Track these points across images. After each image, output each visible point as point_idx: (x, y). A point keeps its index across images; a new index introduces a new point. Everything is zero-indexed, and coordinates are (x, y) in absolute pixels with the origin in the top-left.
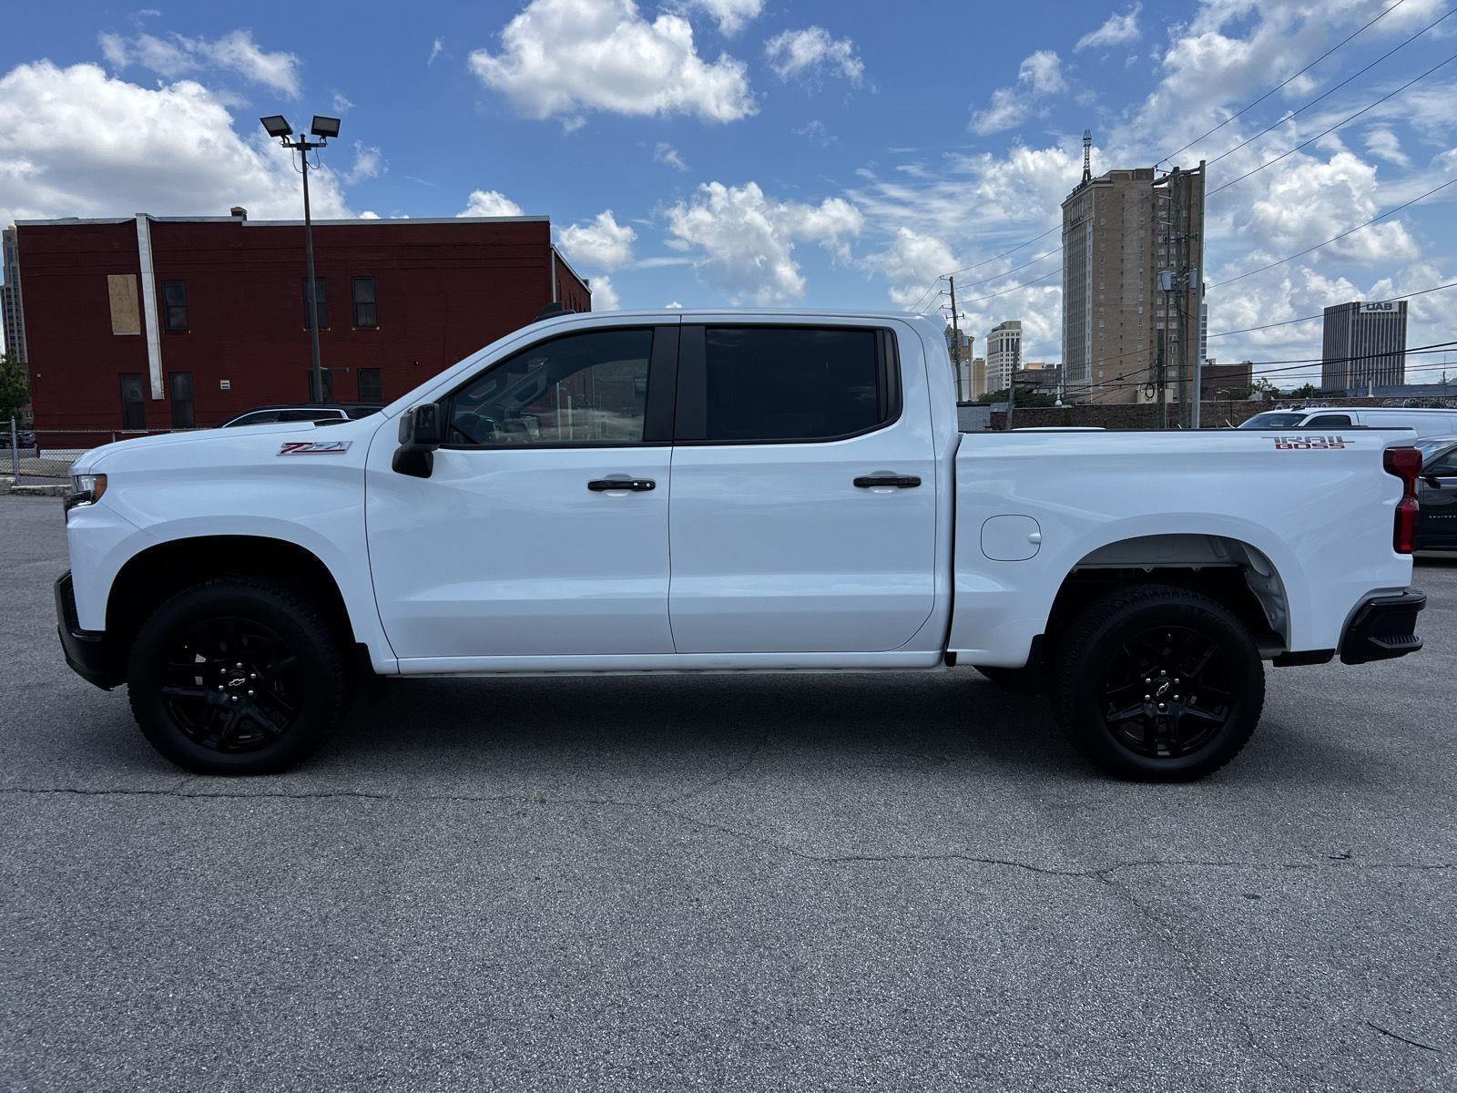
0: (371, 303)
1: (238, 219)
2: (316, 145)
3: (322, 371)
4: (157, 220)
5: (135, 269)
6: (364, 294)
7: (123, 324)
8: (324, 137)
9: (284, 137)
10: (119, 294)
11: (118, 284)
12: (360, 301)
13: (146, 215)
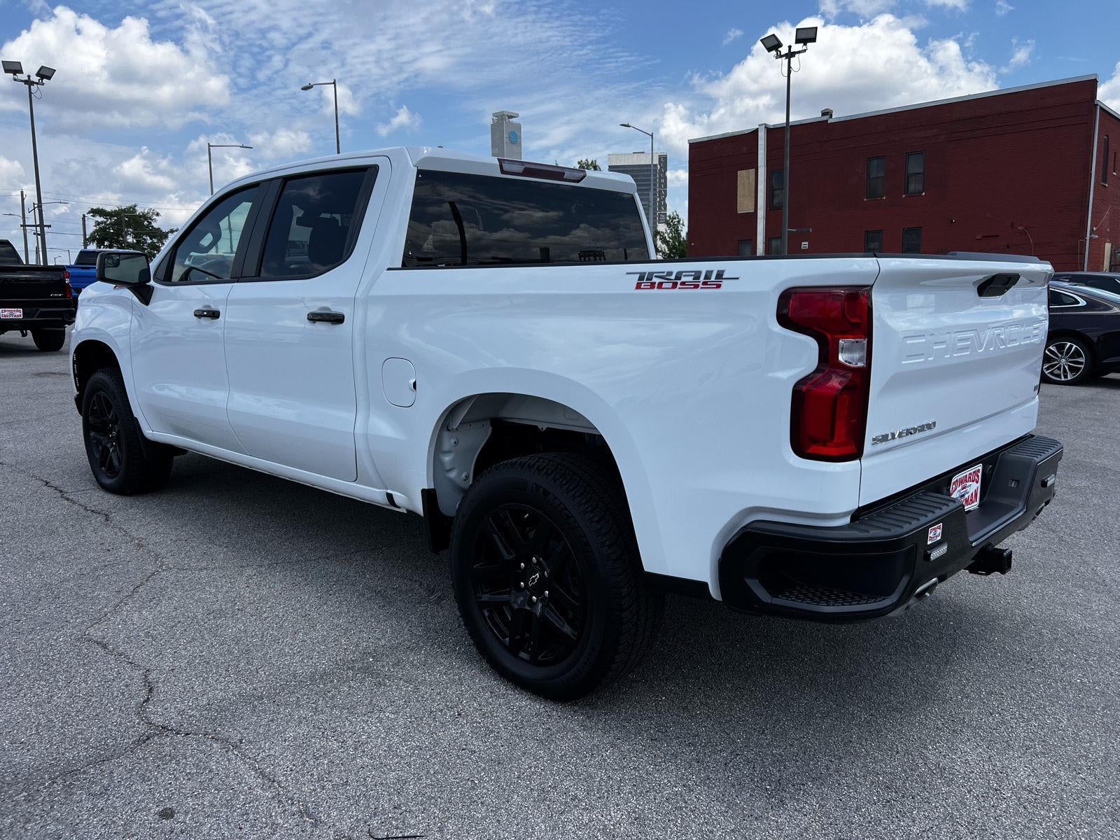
0: (921, 173)
1: (825, 118)
2: (799, 52)
3: (789, 232)
4: (772, 127)
5: (755, 166)
6: (915, 166)
7: (744, 206)
8: (805, 44)
9: (777, 50)
10: (744, 184)
11: (744, 176)
12: (911, 172)
13: (765, 124)
